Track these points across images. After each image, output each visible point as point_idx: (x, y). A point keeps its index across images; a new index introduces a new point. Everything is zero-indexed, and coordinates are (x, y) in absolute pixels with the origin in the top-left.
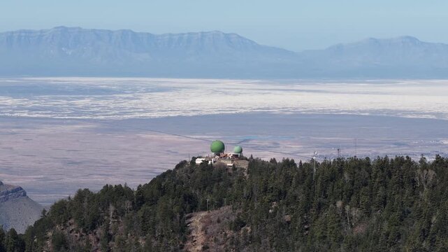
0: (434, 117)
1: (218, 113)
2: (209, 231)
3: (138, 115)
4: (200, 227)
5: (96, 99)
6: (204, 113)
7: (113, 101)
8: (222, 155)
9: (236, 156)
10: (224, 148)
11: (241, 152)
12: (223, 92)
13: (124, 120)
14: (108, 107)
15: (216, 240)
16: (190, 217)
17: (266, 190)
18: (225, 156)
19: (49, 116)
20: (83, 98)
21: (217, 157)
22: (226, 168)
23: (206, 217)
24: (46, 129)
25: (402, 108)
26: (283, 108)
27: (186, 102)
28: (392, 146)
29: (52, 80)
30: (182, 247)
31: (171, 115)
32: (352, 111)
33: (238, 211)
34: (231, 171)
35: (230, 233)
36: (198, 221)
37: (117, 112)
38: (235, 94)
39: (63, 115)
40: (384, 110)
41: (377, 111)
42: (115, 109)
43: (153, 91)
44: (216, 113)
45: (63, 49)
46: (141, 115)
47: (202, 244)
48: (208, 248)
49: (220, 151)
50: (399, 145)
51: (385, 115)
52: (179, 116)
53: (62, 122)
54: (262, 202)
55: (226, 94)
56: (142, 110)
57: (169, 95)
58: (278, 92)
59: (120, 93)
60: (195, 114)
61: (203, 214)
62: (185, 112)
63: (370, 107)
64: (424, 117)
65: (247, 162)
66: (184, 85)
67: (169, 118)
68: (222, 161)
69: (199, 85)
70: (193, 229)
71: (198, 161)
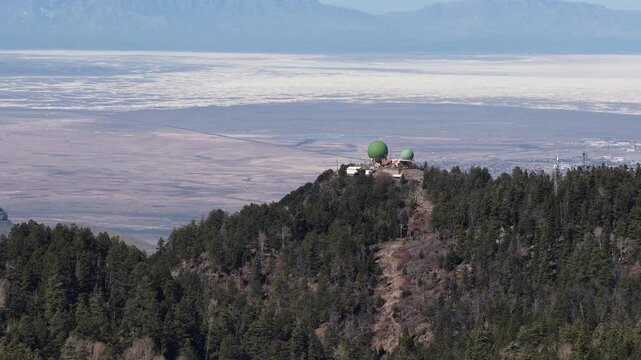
0: (575, 108)
1: (267, 101)
2: (409, 270)
3: (150, 104)
4: (395, 264)
5: (91, 81)
6: (246, 102)
7: (114, 84)
8: (384, 162)
9: (405, 163)
10: (386, 152)
11: (412, 157)
12: (273, 72)
13: (131, 112)
14: (109, 93)
15: (421, 283)
16: (377, 250)
17: (488, 212)
18: (389, 164)
19: (25, 106)
20: (72, 81)
21: (378, 165)
22: (392, 181)
23: (402, 250)
24: (22, 125)
25: (529, 95)
26: (360, 95)
27: (220, 86)
28: (517, 149)
29: (27, 54)
30: (371, 293)
31: (199, 105)
32: (457, 100)
33: (449, 242)
34: (398, 185)
35: (441, 274)
36: (390, 256)
37: (122, 100)
38: (290, 75)
39: (44, 104)
40: (504, 98)
41: (495, 100)
42: (119, 95)
43: (172, 70)
44: (264, 102)
45: (42, 9)
46: (157, 105)
47: (401, 288)
48: (410, 294)
49: (381, 156)
50: (527, 147)
51: (505, 105)
52: (210, 106)
53: (42, 114)
54: (485, 229)
55: (278, 74)
56: (157, 97)
57: (196, 76)
58: (351, 72)
59: (126, 73)
60: (234, 103)
61: (395, 245)
62: (219, 99)
63: (483, 94)
64: (562, 107)
65: (422, 172)
66: (216, 62)
67: (196, 109)
68: (385, 171)
69: (239, 62)
70: (385, 268)
71: (351, 171)
